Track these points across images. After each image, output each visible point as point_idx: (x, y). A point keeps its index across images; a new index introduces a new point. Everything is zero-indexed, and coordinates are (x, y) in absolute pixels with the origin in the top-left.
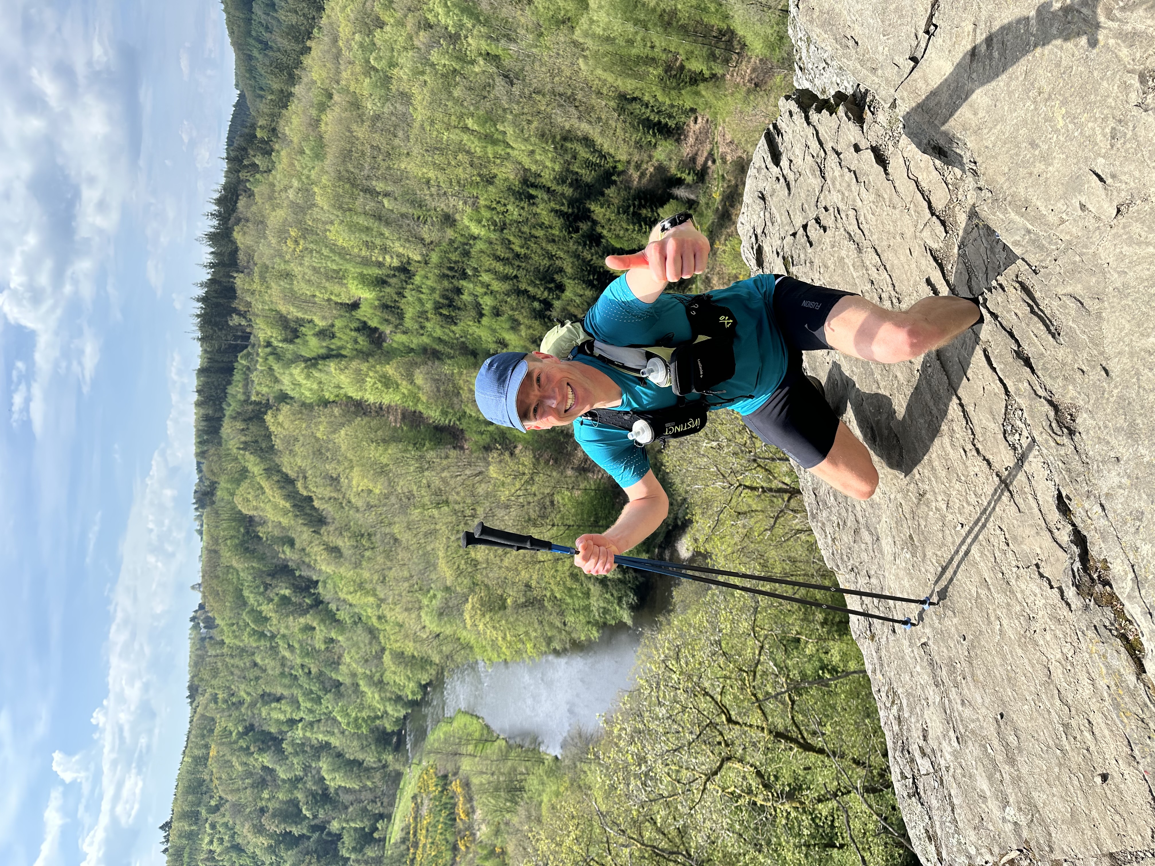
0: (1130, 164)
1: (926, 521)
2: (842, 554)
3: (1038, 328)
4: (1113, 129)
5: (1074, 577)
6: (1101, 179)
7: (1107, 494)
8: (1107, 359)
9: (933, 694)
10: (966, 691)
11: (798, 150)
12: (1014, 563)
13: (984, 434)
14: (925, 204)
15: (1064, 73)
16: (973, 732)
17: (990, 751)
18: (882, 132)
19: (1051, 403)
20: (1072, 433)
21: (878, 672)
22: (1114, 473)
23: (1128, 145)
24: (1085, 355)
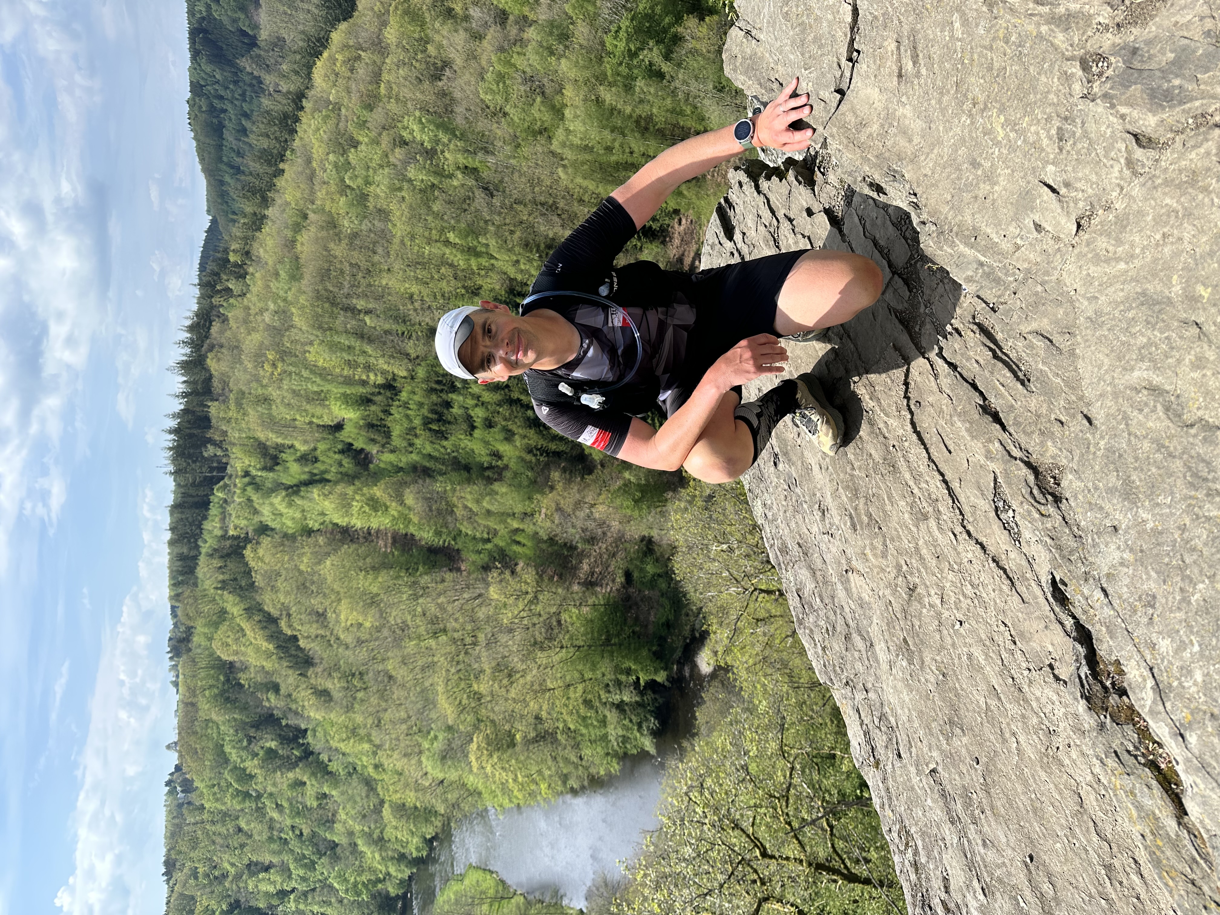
0: (1085, 167)
1: (920, 620)
2: (834, 665)
3: (1004, 376)
4: (1059, 129)
5: (1082, 686)
6: (1053, 190)
7: (1108, 575)
8: (1088, 404)
9: (949, 833)
10: (986, 829)
11: (750, 222)
12: (1024, 665)
13: (973, 514)
14: (885, 262)
15: (998, 76)
16: (1000, 880)
17: (1022, 904)
18: (834, 192)
19: (1028, 465)
20: (1057, 499)
21: (887, 807)
22: (1113, 547)
23: (1079, 146)
24: (1062, 402)
